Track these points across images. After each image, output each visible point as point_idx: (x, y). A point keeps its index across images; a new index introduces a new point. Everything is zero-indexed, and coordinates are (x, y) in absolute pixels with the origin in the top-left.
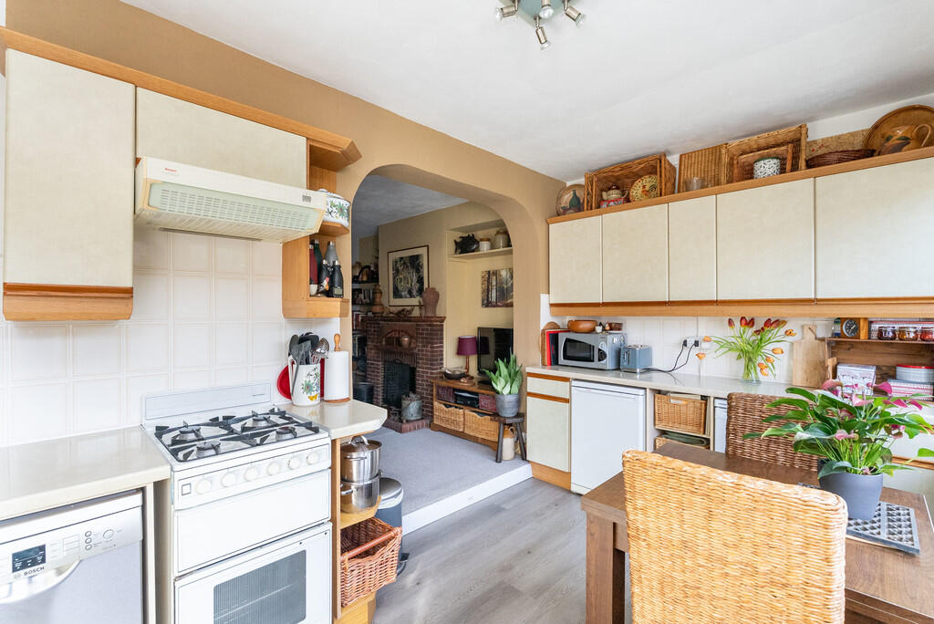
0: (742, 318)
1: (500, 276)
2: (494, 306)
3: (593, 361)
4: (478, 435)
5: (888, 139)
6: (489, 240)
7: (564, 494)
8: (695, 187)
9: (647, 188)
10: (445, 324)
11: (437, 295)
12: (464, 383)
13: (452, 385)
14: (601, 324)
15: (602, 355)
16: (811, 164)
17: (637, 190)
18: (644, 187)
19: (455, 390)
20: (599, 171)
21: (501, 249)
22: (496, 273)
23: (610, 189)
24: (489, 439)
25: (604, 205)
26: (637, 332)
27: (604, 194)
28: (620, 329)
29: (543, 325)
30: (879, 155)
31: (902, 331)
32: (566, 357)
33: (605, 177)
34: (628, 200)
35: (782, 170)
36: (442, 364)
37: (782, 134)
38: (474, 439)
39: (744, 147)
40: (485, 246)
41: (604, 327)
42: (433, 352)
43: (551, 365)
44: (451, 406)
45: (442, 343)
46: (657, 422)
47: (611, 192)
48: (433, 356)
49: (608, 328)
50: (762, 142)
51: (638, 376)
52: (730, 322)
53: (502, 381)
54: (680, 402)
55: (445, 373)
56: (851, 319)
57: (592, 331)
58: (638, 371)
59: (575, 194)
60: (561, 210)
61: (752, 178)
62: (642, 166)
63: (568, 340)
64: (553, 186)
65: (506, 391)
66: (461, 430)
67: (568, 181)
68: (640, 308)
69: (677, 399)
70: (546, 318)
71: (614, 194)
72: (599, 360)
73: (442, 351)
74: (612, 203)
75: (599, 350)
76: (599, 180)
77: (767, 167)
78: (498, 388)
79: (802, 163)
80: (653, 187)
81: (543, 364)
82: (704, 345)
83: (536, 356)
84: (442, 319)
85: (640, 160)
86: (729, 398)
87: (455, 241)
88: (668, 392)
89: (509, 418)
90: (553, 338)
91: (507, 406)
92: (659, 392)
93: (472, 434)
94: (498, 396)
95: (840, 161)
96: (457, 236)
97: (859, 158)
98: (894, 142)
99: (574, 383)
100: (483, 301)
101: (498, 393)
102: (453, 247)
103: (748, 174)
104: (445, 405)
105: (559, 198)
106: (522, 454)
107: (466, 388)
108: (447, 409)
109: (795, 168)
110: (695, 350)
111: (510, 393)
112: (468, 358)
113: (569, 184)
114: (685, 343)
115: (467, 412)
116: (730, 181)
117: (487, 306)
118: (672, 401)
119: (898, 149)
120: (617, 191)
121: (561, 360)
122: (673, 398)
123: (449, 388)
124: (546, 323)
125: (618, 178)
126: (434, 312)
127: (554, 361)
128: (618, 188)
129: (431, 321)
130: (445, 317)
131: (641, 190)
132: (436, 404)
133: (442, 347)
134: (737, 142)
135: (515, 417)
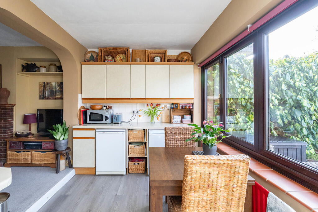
0: (151, 104)
1: (51, 85)
2: (47, 99)
3: (103, 121)
4: (41, 163)
5: (183, 59)
6: (45, 67)
7: (92, 177)
8: (138, 61)
9: (121, 58)
10: (14, 108)
11: (9, 93)
12: (31, 138)
13: (21, 140)
14: (105, 106)
15: (107, 118)
16: (169, 61)
17: (118, 58)
18: (120, 58)
19: (24, 142)
20: (104, 48)
21: (53, 72)
22: (48, 83)
23: (108, 56)
24: (50, 163)
25: (106, 61)
26: (117, 109)
27: (106, 57)
28: (111, 108)
29: (79, 108)
30: (181, 62)
31: (186, 107)
32: (90, 120)
33: (106, 51)
34: (115, 61)
35: (161, 61)
36: (13, 129)
37: (161, 51)
38: (40, 165)
39: (151, 52)
40: (43, 70)
41: (106, 108)
42: (6, 124)
43: (83, 124)
44: (20, 152)
45: (13, 118)
46: (129, 140)
47: (108, 57)
48: (6, 126)
49: (108, 108)
50: (156, 52)
51: (120, 125)
52: (148, 105)
53: (60, 134)
54: (136, 132)
55: (16, 134)
56: (176, 104)
57: (102, 109)
58: (120, 123)
59: (92, 55)
60: (86, 60)
61: (154, 62)
62: (121, 50)
63: (91, 113)
64: (82, 49)
65: (61, 139)
66: (29, 162)
67: (89, 49)
68: (121, 101)
69: (136, 131)
70: (80, 104)
71: (110, 58)
72: (106, 120)
73: (13, 123)
74: (109, 61)
75: (106, 116)
76: (104, 51)
77: (158, 59)
78: (57, 137)
79: (166, 60)
80: (123, 58)
81: (80, 124)
82: (139, 112)
83: (76, 121)
84: (13, 106)
85: (120, 48)
86: (165, 129)
87: (22, 65)
88: (132, 129)
89: (63, 151)
90: (85, 113)
91: (62, 145)
92: (129, 129)
93: (37, 163)
94: (57, 141)
95: (175, 62)
96: (24, 62)
97: (177, 62)
98: (184, 60)
99: (97, 130)
100: (40, 96)
101: (57, 140)
102: (21, 68)
103: (153, 60)
104: (16, 151)
105: (85, 55)
106: (70, 165)
107: (34, 140)
108: (18, 154)
109: (164, 61)
110: (137, 115)
111: (63, 139)
112: (30, 125)
113: (89, 50)
114: (134, 112)
115: (33, 152)
116: (148, 61)
117: (43, 99)
118: (134, 132)
119: (185, 61)
120: (111, 57)
121: (88, 121)
122: (135, 131)
123: (20, 142)
124: (80, 106)
125: (111, 52)
126: (7, 101)
127: (85, 122)
128: (111, 56)
129: (6, 107)
130: (15, 105)
131: (119, 58)
132: (9, 152)
133: (13, 120)
134: (150, 50)
135: (66, 150)
